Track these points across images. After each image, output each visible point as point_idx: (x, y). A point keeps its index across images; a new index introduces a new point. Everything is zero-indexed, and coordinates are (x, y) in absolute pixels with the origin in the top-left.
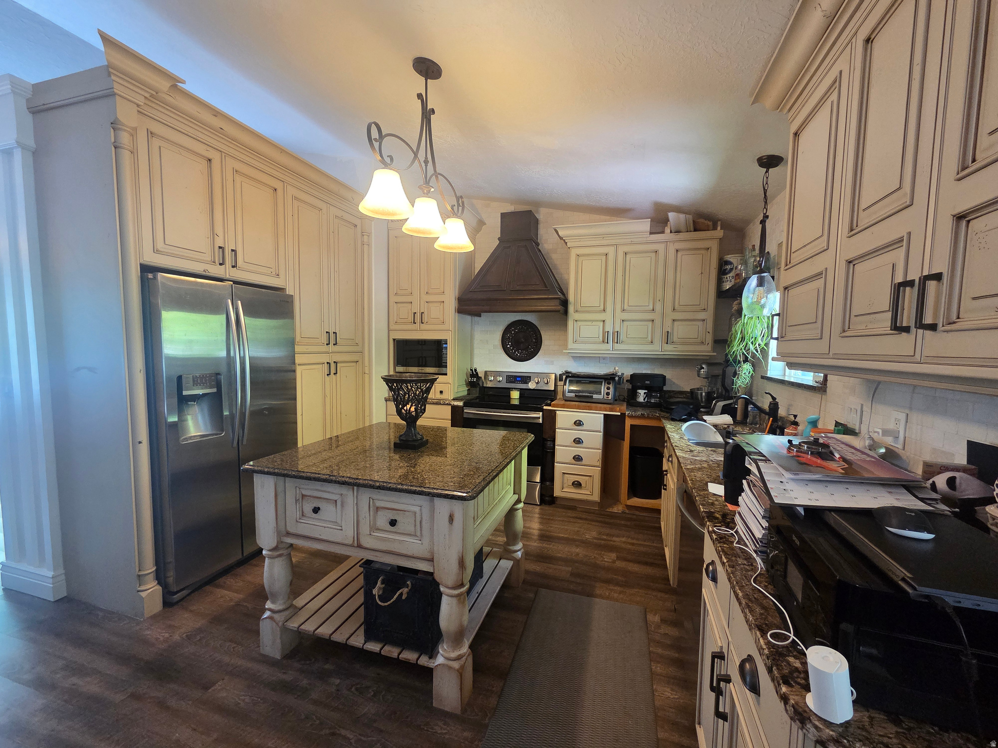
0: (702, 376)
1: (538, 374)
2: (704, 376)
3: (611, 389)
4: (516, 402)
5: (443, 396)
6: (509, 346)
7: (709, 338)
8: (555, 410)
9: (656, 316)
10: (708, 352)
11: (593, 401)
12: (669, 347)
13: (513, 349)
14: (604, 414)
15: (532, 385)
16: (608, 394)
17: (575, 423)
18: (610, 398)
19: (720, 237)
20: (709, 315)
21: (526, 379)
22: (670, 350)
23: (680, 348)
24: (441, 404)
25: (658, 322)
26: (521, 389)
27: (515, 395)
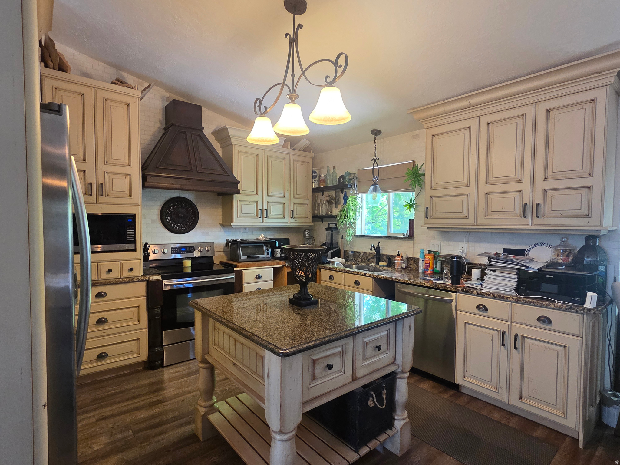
0: (307, 237)
1: (200, 244)
2: (308, 237)
3: (269, 250)
4: (189, 270)
5: (132, 274)
6: (168, 220)
7: (310, 216)
8: (242, 270)
9: (286, 200)
10: (309, 223)
11: (260, 259)
12: (292, 220)
13: (172, 223)
14: (273, 268)
15: (196, 254)
16: (268, 254)
17: (256, 278)
18: (270, 256)
19: (313, 157)
20: (309, 201)
21: (190, 249)
22: (294, 222)
23: (298, 220)
24: (134, 282)
25: (287, 204)
26: (192, 258)
27: (188, 264)
